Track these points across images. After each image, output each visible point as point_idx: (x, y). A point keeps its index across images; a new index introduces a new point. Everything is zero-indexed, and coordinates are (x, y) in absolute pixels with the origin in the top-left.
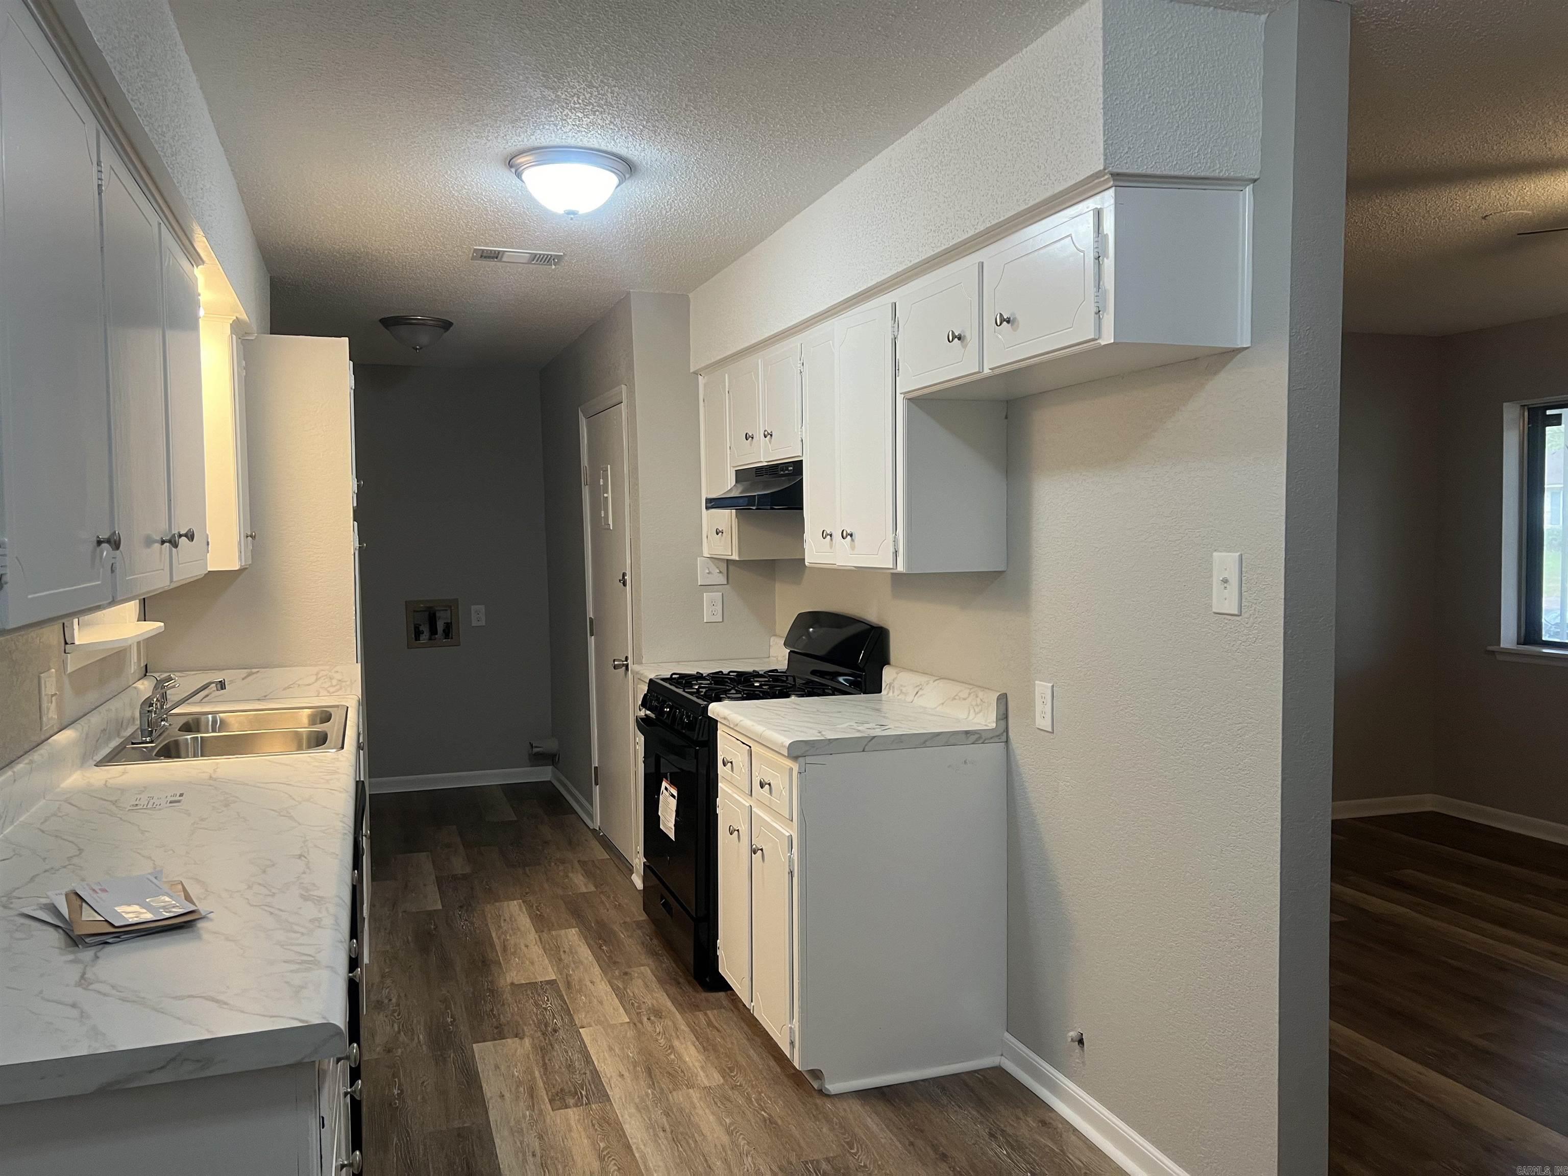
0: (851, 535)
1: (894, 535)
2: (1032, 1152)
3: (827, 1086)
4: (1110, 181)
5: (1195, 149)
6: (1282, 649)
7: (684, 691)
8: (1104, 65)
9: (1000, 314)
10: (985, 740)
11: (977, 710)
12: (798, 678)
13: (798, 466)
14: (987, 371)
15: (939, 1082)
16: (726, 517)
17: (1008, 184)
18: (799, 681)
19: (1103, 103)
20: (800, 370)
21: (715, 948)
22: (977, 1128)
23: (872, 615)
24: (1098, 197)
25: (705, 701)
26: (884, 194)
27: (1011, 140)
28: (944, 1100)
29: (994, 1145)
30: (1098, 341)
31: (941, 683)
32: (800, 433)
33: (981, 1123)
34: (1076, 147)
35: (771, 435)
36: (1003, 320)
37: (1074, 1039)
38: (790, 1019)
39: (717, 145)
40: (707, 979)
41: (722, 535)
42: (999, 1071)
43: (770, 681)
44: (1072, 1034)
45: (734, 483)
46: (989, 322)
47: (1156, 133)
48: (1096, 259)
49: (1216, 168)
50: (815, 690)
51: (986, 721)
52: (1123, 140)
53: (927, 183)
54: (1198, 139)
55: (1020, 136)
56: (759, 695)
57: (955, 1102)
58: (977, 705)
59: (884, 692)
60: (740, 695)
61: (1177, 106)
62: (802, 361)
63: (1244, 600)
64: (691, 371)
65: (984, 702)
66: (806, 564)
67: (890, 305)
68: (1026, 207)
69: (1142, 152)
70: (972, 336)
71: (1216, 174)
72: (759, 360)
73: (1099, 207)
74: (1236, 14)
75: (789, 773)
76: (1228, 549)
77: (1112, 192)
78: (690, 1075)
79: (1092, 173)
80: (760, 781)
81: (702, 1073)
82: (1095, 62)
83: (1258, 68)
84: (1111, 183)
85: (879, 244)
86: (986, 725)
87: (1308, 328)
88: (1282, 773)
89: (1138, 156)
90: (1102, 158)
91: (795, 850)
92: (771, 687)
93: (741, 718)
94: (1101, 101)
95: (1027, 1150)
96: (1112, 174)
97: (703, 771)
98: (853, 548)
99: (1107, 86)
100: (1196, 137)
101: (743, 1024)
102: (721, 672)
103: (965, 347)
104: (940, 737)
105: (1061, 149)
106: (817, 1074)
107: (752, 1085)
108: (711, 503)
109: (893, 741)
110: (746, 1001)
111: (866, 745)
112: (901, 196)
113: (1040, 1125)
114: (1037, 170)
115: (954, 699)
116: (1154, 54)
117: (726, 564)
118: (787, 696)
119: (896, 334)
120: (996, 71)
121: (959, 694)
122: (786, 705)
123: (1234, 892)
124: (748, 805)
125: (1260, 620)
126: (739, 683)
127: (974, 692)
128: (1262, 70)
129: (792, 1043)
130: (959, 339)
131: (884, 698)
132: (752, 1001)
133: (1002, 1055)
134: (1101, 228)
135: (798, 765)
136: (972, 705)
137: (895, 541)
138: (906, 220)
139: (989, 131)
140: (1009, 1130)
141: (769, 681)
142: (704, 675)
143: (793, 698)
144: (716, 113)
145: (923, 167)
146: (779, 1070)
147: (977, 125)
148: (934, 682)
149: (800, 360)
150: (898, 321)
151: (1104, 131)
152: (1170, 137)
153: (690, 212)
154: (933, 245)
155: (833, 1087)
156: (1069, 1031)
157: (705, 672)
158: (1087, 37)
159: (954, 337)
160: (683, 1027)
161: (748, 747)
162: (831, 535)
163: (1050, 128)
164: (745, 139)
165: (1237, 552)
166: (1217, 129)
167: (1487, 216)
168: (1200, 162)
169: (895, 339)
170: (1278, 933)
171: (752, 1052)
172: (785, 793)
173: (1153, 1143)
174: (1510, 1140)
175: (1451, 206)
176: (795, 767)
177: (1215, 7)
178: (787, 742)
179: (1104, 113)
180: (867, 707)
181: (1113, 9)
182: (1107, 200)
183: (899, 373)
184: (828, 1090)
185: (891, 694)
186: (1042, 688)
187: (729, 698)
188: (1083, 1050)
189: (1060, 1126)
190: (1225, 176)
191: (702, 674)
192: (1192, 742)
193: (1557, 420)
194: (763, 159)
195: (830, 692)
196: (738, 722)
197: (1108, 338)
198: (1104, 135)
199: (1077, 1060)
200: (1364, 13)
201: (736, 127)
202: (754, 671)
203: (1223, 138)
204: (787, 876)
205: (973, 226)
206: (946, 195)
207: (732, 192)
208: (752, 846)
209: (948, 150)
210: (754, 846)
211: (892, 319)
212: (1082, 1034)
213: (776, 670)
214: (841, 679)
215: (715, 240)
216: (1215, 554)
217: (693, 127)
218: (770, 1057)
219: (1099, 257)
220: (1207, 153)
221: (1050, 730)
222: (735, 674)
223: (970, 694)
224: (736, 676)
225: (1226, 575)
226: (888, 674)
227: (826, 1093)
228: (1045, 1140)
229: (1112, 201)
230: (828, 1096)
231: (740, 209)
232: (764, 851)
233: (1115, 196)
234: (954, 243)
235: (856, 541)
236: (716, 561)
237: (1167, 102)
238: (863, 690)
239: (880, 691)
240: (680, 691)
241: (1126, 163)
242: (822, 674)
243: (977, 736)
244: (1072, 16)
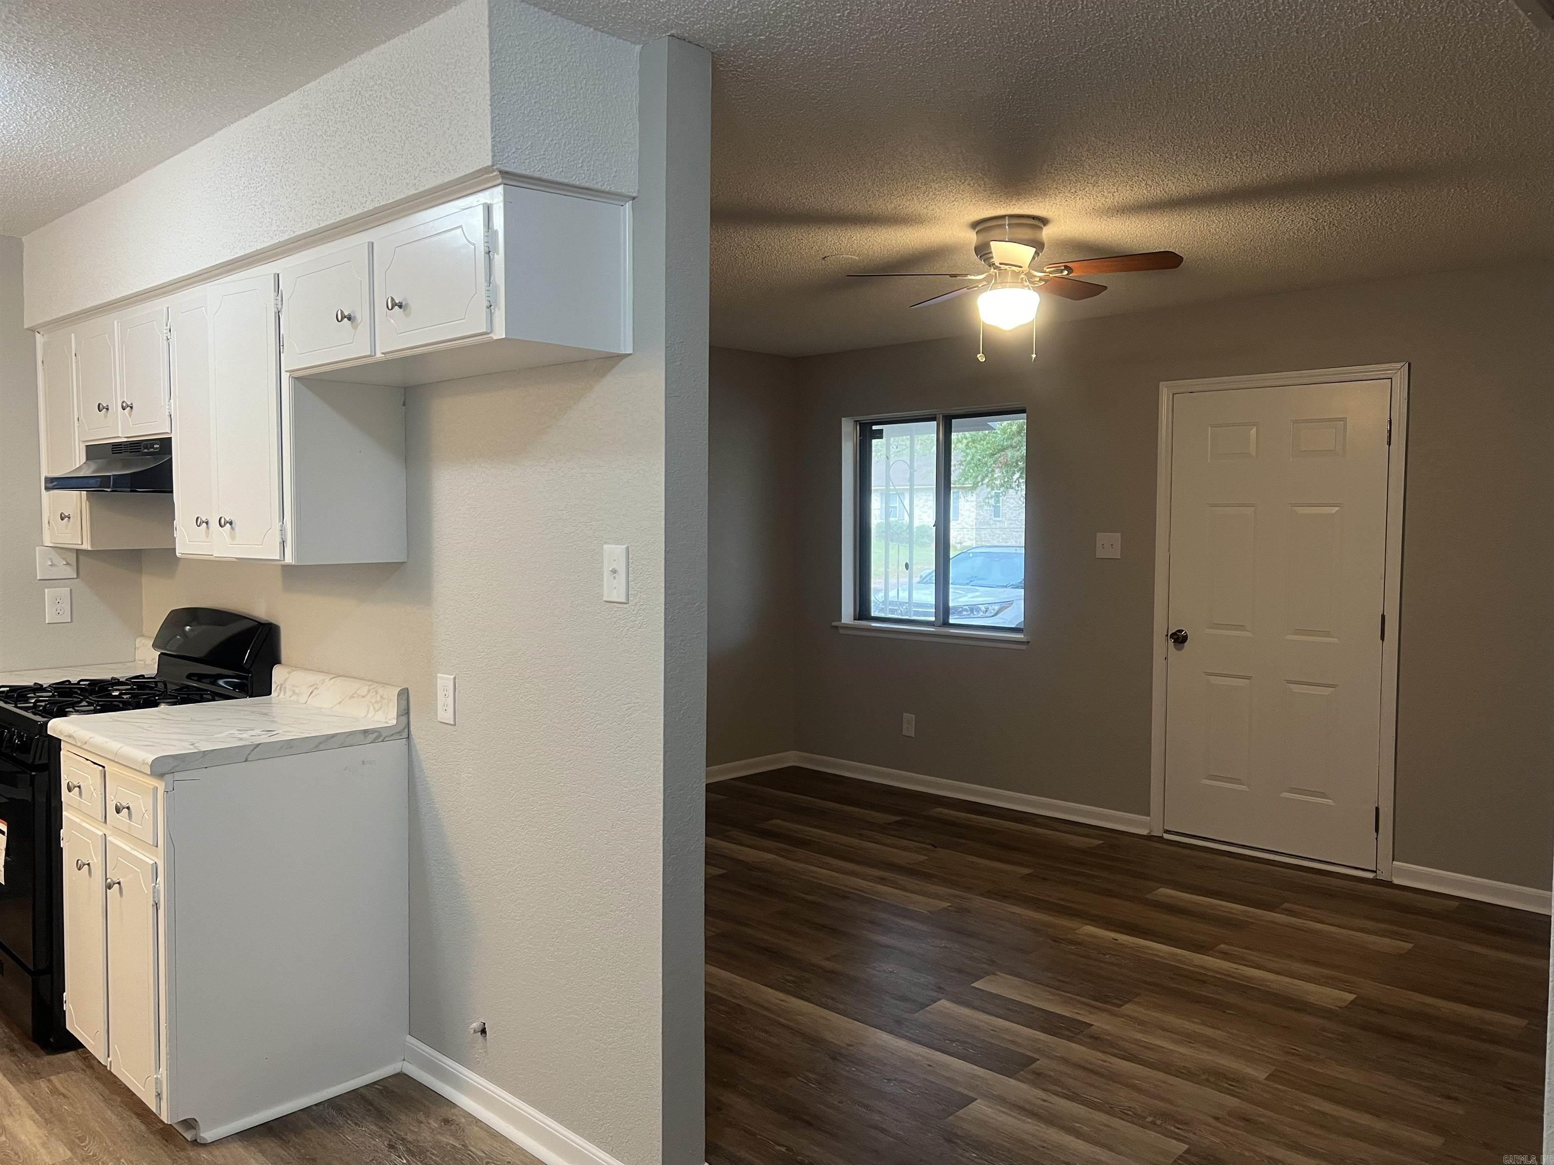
0: (231, 523)
1: (281, 523)
2: (433, 1154)
3: (201, 1135)
4: (498, 179)
5: (579, 159)
6: (663, 633)
7: (16, 707)
8: (491, 63)
9: (392, 297)
10: (385, 738)
11: (377, 708)
12: (171, 683)
13: (166, 444)
14: (379, 355)
15: (333, 1103)
16: (74, 500)
17: (397, 166)
18: (171, 687)
19: (490, 100)
20: (167, 337)
21: (61, 1002)
22: (375, 1143)
23: (260, 611)
24: (487, 192)
25: (43, 717)
26: (262, 155)
27: (399, 121)
28: (340, 1121)
29: (393, 1157)
30: (490, 335)
31: (338, 681)
32: (167, 407)
33: (380, 1136)
34: (465, 139)
35: (131, 408)
36: (394, 305)
37: (477, 1030)
38: (156, 1068)
39: (51, 69)
40: (52, 1040)
41: (69, 521)
42: (401, 1076)
43: (134, 689)
44: (476, 1025)
45: (84, 459)
46: (380, 307)
47: (542, 138)
48: (486, 253)
49: (598, 180)
50: (190, 697)
51: (386, 718)
52: (510, 139)
53: (311, 151)
54: (582, 150)
55: (409, 118)
56: (119, 706)
57: (352, 1120)
58: (377, 702)
59: (274, 694)
60: (92, 708)
61: (561, 116)
62: (169, 326)
63: (630, 589)
64: (25, 327)
65: (384, 699)
66: (177, 554)
67: (273, 275)
68: (416, 192)
69: (529, 154)
70: (362, 315)
71: (598, 186)
72: (114, 322)
73: (489, 202)
74: (614, 39)
75: (153, 793)
76: (618, 542)
77: (500, 189)
78: (26, 1156)
79: (481, 167)
80: (116, 805)
81: (42, 1151)
82: (482, 58)
83: (635, 94)
84: (500, 181)
85: (258, 208)
86: (387, 723)
87: (681, 340)
88: (664, 747)
89: (525, 158)
90: (490, 154)
91: (160, 879)
92: (134, 696)
93: (90, 734)
94: (488, 98)
95: (428, 1153)
96: (500, 172)
97: (41, 799)
98: (233, 537)
99: (494, 84)
100: (580, 148)
101: (98, 1084)
102: (68, 681)
103: (355, 328)
104: (335, 738)
105: (450, 139)
106: (189, 1124)
107: (109, 1152)
108: (52, 483)
109: (281, 747)
110: (100, 1056)
111: (249, 754)
112: (282, 161)
113: (443, 1124)
114: (426, 156)
115: (352, 697)
116: (539, 61)
117: (75, 555)
118: (156, 705)
119: (280, 307)
120: (383, 46)
121: (358, 692)
122: (152, 715)
123: (624, 864)
124: (100, 833)
125: (644, 607)
126: (92, 692)
127: (374, 688)
128: (638, 96)
129: (159, 1095)
130: (349, 319)
131: (273, 701)
132: (108, 1056)
133: (404, 1060)
134: (491, 224)
135: (164, 784)
136: (371, 703)
137: (282, 530)
138: (288, 187)
139: (377, 108)
140: (409, 1137)
141: (132, 689)
142: (44, 686)
143: (163, 707)
144: (48, 33)
145: (306, 134)
146: (143, 1127)
147: (364, 99)
148: (330, 680)
149: (167, 326)
150: (282, 294)
151: (492, 128)
152: (556, 144)
153: (19, 142)
154: (319, 218)
155: (208, 1135)
156: (472, 1023)
157: (46, 682)
158: (473, 32)
159: (343, 317)
160: (18, 1101)
161: (101, 768)
162: (207, 523)
163: (439, 116)
164: (87, 68)
165: (624, 545)
166: (599, 144)
167: (825, 257)
168: (584, 173)
169: (278, 313)
170: (661, 897)
171: (109, 1114)
172: (148, 817)
173: (553, 1117)
174: (851, 1046)
175: (799, 245)
176: (161, 786)
177: (595, 29)
178: (151, 758)
179: (492, 109)
180: (252, 712)
181: (499, 9)
182: (496, 196)
183: (283, 349)
184: (204, 1139)
185: (282, 696)
186: (444, 681)
187: (77, 711)
188: (486, 1040)
189: (463, 1120)
190: (607, 190)
191: (42, 686)
192: (587, 724)
193: (879, 434)
194: (112, 95)
195: (209, 697)
196: (87, 738)
197: (499, 333)
198: (492, 131)
199: (480, 1051)
200: (723, 61)
201: (75, 53)
202: (113, 678)
203: (604, 153)
204: (150, 910)
205: (362, 203)
206: (332, 168)
207: (73, 126)
208: (106, 879)
209: (333, 121)
210: (109, 880)
211: (275, 291)
212: (484, 1024)
213: (143, 676)
214: (221, 682)
215: (54, 179)
216: (605, 546)
217: (17, 44)
218: (133, 1116)
219: (490, 252)
220: (590, 165)
221: (453, 723)
222: (87, 683)
223: (369, 691)
224: (88, 685)
225: (615, 566)
226: (278, 673)
227: (202, 1142)
228: (447, 1139)
229: (502, 198)
230: (205, 1145)
231: (85, 148)
232: (121, 884)
233: (504, 193)
234: (341, 219)
235: (237, 529)
236: (60, 550)
237: (552, 110)
238: (250, 693)
239: (270, 694)
240: (10, 707)
241: (514, 163)
242: (200, 677)
243: (376, 734)
244: (458, 7)
